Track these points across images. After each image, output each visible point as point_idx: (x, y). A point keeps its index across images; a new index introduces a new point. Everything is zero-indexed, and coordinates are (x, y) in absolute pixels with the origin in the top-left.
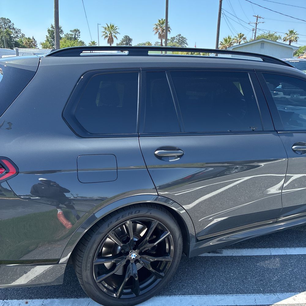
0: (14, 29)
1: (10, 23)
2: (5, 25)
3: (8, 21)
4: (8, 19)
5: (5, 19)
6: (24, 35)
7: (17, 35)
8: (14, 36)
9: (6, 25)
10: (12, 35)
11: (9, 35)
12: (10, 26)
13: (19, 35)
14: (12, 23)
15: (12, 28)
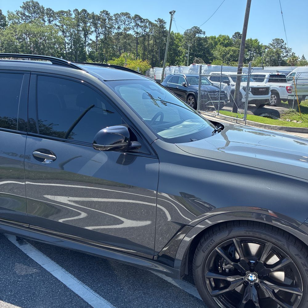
0: (285, 48)
1: (282, 43)
2: (277, 45)
3: (281, 42)
4: (281, 39)
5: (279, 39)
6: (295, 54)
7: (287, 54)
8: (284, 55)
9: (279, 45)
10: (282, 55)
11: (279, 54)
12: (282, 46)
13: (289, 54)
14: (284, 43)
15: (284, 47)
